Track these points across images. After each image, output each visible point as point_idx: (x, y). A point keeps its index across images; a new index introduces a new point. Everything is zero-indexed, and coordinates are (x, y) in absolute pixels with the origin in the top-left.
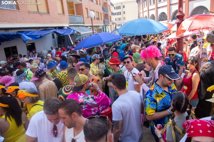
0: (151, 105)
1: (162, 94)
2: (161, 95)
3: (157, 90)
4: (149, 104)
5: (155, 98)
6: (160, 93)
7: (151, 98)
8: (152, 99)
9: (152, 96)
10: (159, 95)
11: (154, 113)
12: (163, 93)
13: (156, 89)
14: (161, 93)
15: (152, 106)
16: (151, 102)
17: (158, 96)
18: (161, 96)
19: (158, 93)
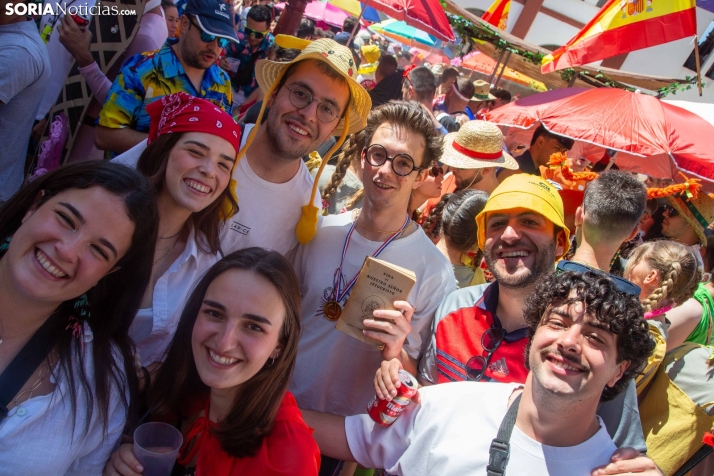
0: (124, 97)
1: (172, 80)
2: (169, 84)
3: (164, 65)
4: (118, 93)
5: (144, 82)
6: (167, 76)
7: (132, 75)
8: (132, 80)
9: (137, 70)
10: (161, 79)
11: (122, 127)
12: (178, 82)
13: (160, 59)
14: (170, 76)
15: (122, 102)
16: (126, 88)
17: (156, 80)
18: (167, 87)
19: (162, 73)
